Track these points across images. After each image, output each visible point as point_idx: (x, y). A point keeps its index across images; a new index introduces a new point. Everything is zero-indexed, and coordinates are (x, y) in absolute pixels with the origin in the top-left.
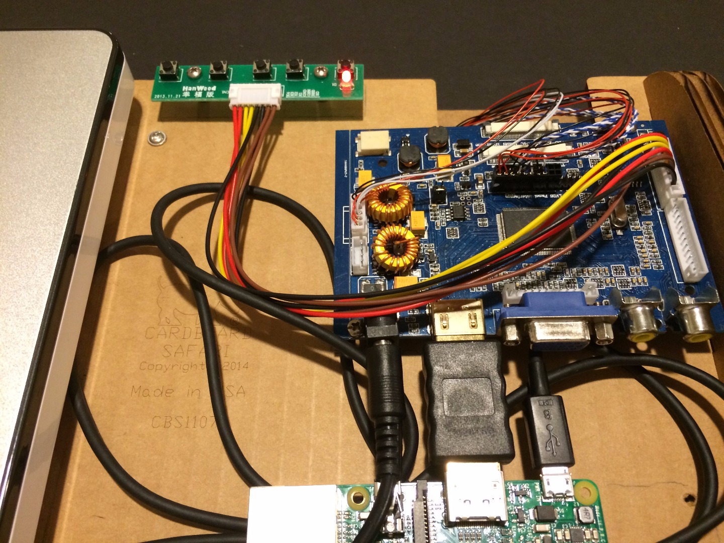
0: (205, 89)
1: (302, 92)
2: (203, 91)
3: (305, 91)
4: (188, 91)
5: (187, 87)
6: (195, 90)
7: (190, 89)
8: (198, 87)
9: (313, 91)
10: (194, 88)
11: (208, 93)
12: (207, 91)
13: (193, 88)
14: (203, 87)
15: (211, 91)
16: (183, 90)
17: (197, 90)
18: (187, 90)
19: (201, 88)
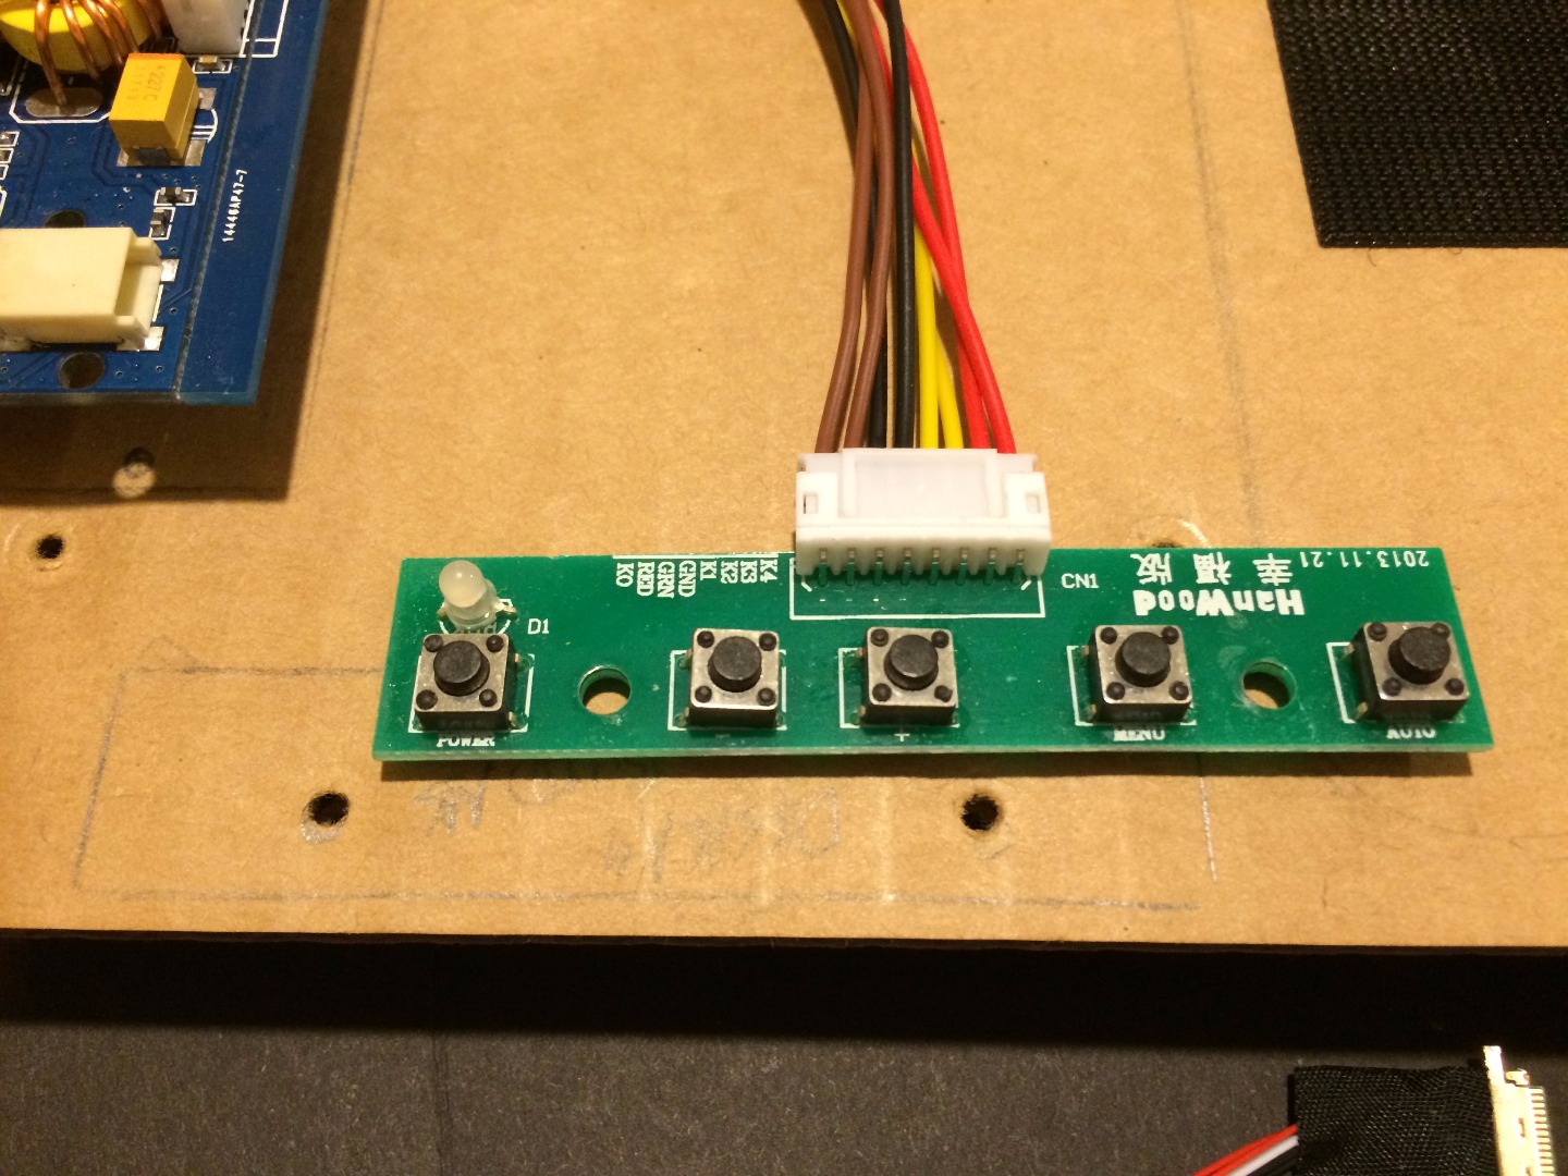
0: (1185, 593)
1: (700, 584)
2: (1196, 589)
3: (688, 586)
4: (1270, 587)
5: (1284, 611)
6: (1237, 595)
7: (1264, 597)
8: (1228, 612)
9: (644, 588)
10: (1244, 602)
11: (1167, 576)
12: (1174, 588)
13: (1250, 607)
14: (1201, 612)
15: (1155, 588)
16: (1296, 594)
17: (1228, 591)
18: (1281, 593)
19: (1212, 605)
